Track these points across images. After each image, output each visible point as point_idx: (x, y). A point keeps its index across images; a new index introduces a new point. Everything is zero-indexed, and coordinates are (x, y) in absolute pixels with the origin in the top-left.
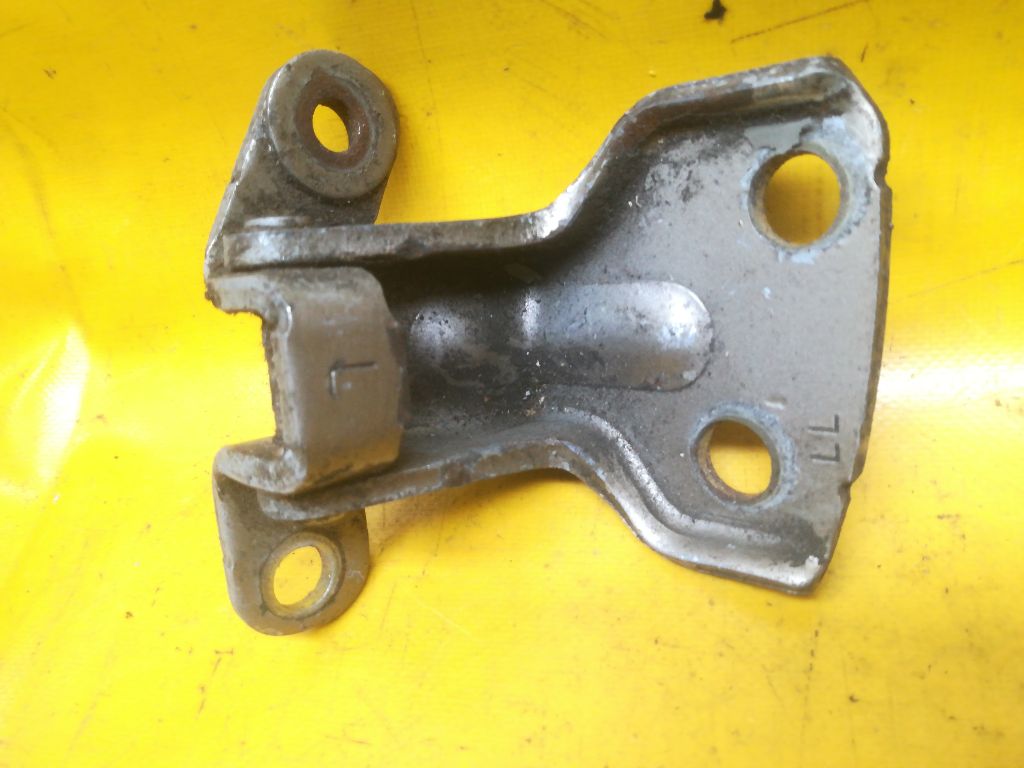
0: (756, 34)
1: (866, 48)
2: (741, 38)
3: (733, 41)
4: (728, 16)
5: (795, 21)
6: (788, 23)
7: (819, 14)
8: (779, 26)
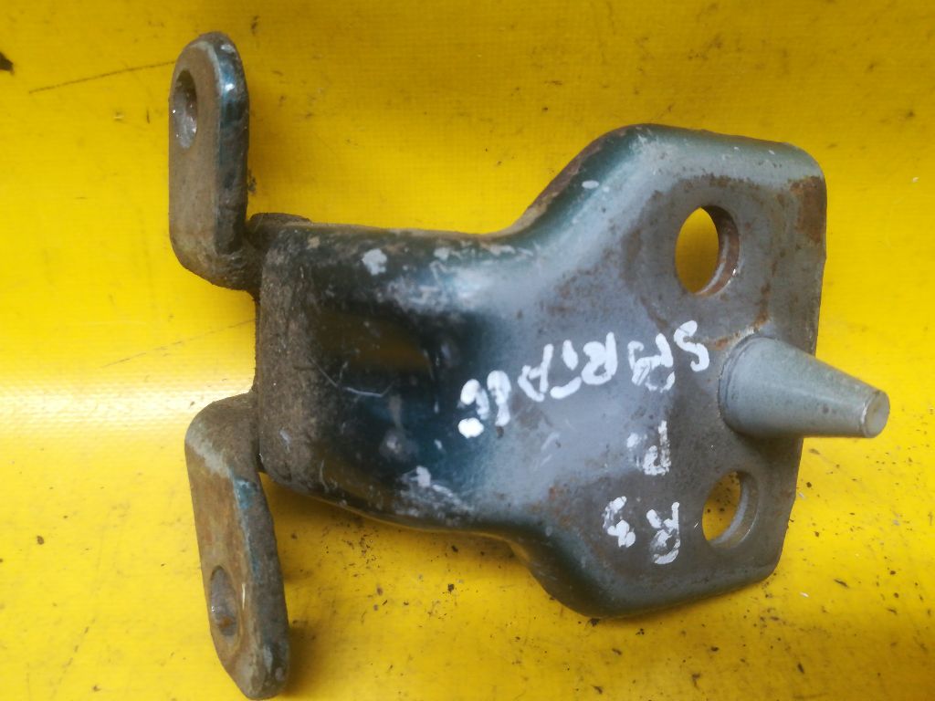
0: (48, 88)
1: (148, 112)
2: (36, 90)
3: (30, 92)
4: (15, 69)
5: (78, 81)
6: (73, 82)
7: (96, 77)
8: (66, 84)
